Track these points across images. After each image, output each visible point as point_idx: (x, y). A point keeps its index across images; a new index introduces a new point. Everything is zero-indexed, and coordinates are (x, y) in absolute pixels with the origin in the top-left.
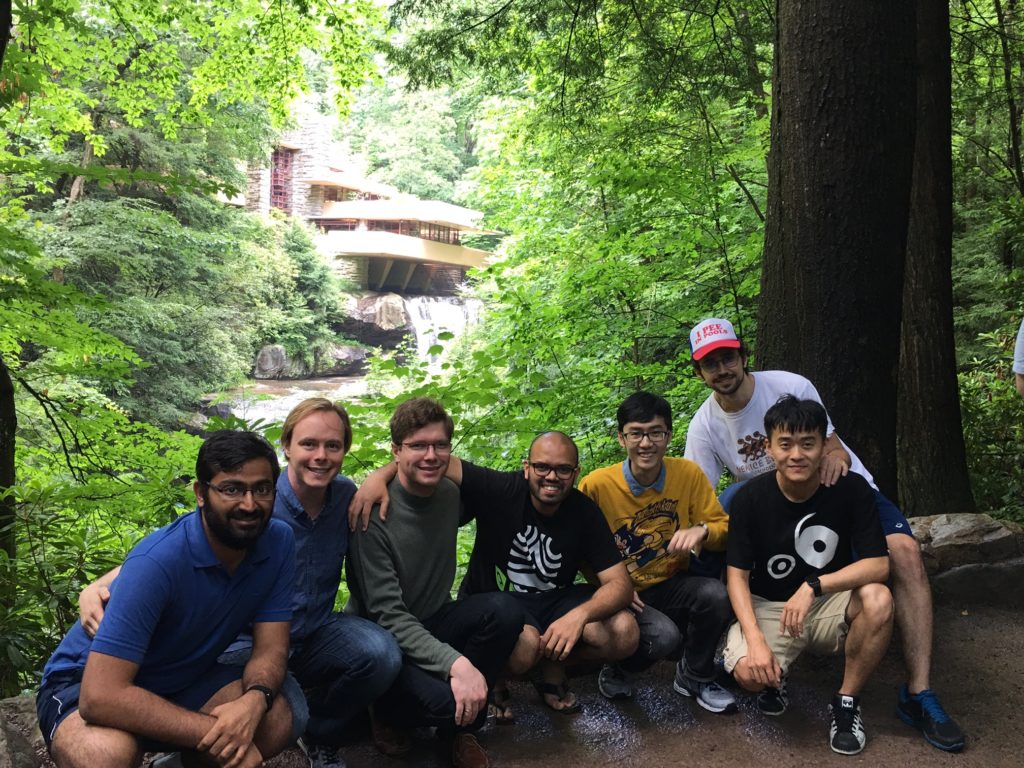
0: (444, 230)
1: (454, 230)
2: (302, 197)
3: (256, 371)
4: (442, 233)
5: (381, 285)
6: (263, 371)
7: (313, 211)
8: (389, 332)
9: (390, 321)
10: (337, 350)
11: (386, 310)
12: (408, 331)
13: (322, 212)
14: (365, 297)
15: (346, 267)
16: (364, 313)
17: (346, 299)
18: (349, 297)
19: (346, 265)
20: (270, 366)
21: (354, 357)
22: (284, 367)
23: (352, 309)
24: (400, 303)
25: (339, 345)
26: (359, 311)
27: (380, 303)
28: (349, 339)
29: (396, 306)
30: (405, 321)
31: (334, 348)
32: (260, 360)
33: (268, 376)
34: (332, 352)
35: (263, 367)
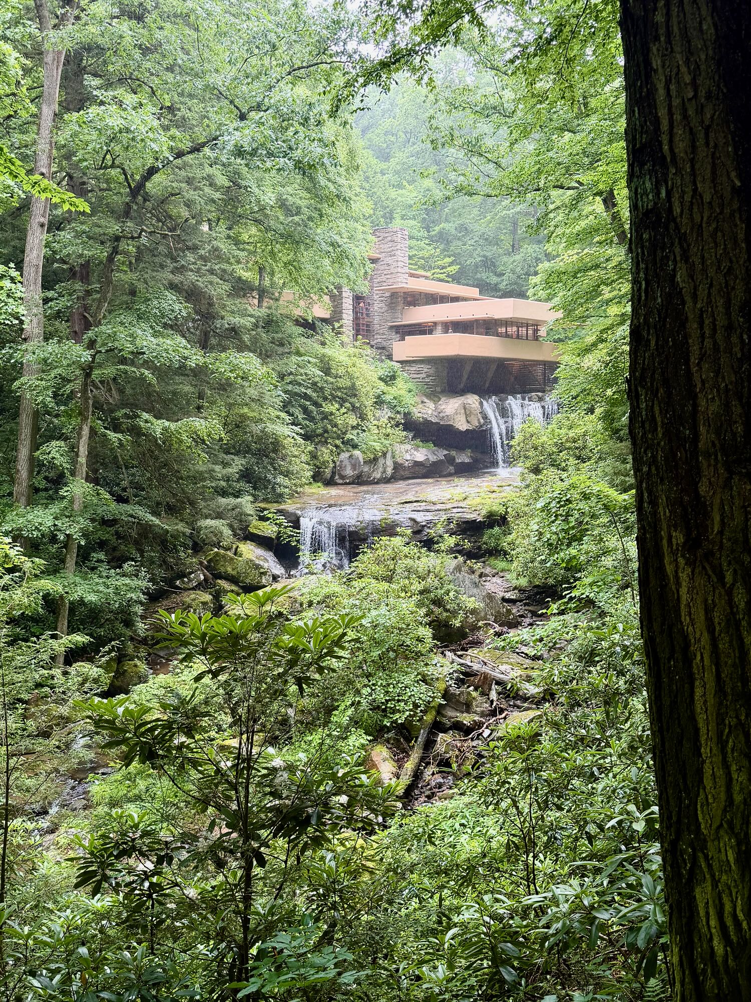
0: (521, 327)
1: (532, 325)
2: (383, 305)
3: (337, 477)
4: (520, 329)
5: (462, 386)
6: (342, 477)
7: (394, 319)
8: (467, 431)
9: (468, 422)
10: (415, 453)
11: (463, 411)
12: (486, 430)
13: (402, 318)
14: (443, 399)
15: (426, 370)
16: (441, 415)
17: (422, 402)
18: (426, 400)
19: (425, 368)
20: (349, 472)
21: (433, 458)
22: (362, 472)
23: (430, 412)
24: (477, 403)
25: (417, 448)
26: (436, 414)
27: (457, 405)
28: (427, 441)
29: (473, 406)
30: (482, 421)
31: (413, 451)
32: (339, 466)
33: (348, 481)
34: (411, 455)
35: (342, 473)
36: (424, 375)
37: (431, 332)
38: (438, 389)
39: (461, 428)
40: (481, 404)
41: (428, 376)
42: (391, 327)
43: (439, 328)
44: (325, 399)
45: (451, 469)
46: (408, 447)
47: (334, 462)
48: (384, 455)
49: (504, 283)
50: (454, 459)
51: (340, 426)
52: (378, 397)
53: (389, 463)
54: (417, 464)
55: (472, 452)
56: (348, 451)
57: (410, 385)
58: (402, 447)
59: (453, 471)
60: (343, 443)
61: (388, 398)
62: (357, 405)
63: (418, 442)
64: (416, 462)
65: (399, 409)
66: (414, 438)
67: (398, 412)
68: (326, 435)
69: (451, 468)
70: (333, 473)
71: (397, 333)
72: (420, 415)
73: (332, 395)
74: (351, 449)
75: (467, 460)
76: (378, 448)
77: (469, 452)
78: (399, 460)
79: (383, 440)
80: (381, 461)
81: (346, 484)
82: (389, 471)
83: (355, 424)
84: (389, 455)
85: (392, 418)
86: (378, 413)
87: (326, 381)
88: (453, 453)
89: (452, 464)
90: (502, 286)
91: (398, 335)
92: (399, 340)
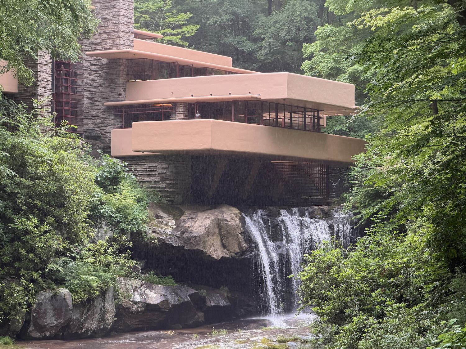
0: (297, 112)
1: (313, 110)
2: (96, 76)
3: (31, 328)
4: (294, 115)
6: (40, 328)
7: (113, 96)
9: (224, 246)
10: (148, 291)
11: (216, 231)
12: (250, 260)
13: (124, 96)
14: (187, 213)
15: (160, 170)
16: (186, 236)
17: (158, 217)
18: (162, 214)
19: (159, 168)
20: (51, 320)
21: (173, 300)
22: (70, 320)
23: (169, 231)
24: (237, 220)
25: (149, 285)
26: (178, 234)
27: (208, 222)
28: (164, 275)
29: (232, 223)
30: (244, 245)
31: (144, 289)
32: (37, 311)
33: (48, 334)
34: (141, 295)
35: (40, 322)
36: (157, 178)
37: (168, 117)
38: (179, 198)
39: (214, 256)
40: (243, 221)
41: (163, 179)
42: (109, 108)
43: (180, 111)
44: (17, 210)
45: (200, 316)
46: (137, 282)
47: (29, 305)
48: (103, 294)
49: (263, 52)
50: (204, 300)
51: (39, 251)
52: (94, 208)
53: (110, 306)
54: (149, 308)
55: (230, 290)
56: (50, 288)
57: (139, 192)
58: (129, 282)
59: (202, 319)
60: (42, 276)
61: (108, 210)
62: (65, 220)
63: (151, 275)
64: (149, 305)
65: (124, 226)
66: (145, 270)
67: (123, 231)
68: (17, 264)
69: (201, 314)
70: (27, 323)
71: (116, 116)
72: (154, 235)
73: (27, 204)
74: (54, 286)
75: (223, 303)
76: (94, 284)
77: (225, 291)
78: (124, 302)
79: (101, 273)
80: (98, 304)
81: (46, 338)
82: (110, 318)
83: (61, 247)
84: (109, 296)
85: (115, 240)
86: (93, 232)
87: (19, 184)
88: (203, 292)
89: (200, 309)
90: (260, 55)
91: (119, 120)
92: (121, 127)
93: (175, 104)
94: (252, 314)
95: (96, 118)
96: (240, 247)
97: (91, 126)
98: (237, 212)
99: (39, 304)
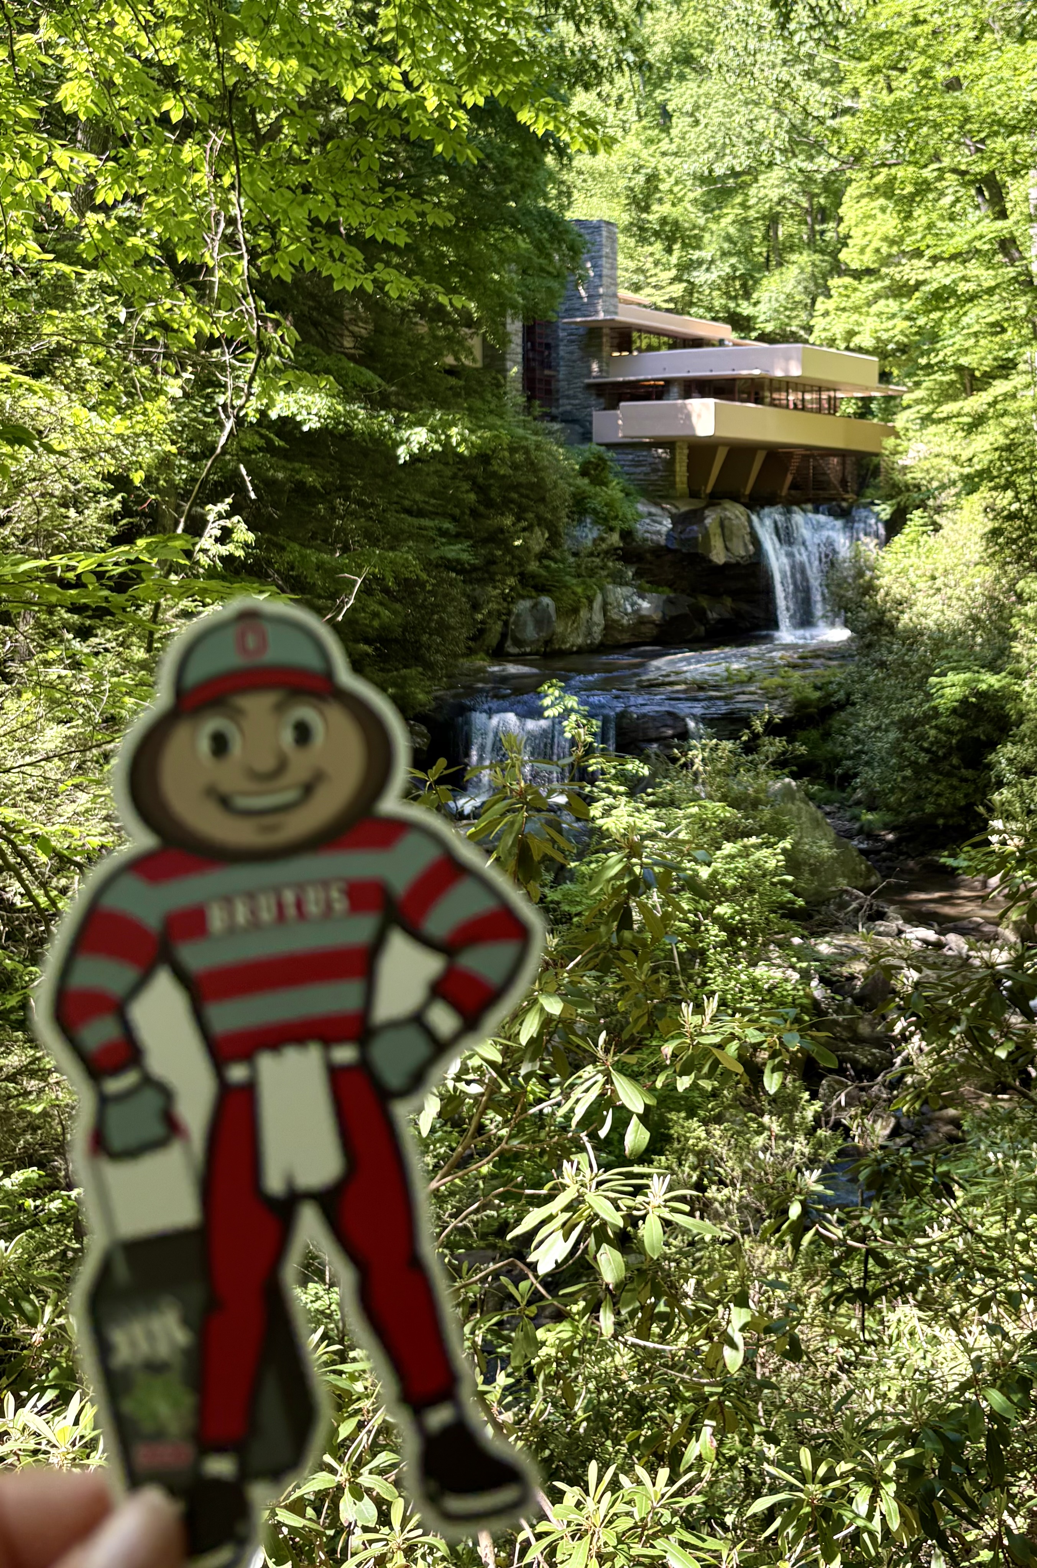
2: (574, 347)
3: (509, 643)
4: (808, 396)
5: (709, 489)
6: (518, 643)
8: (726, 565)
9: (728, 549)
10: (640, 601)
11: (719, 530)
12: (757, 566)
13: (607, 372)
15: (651, 461)
16: (683, 536)
17: (650, 514)
18: (654, 511)
20: (530, 632)
21: (669, 611)
22: (553, 633)
24: (742, 518)
25: (642, 593)
26: (675, 535)
27: (709, 520)
28: (658, 582)
29: (736, 521)
30: (750, 548)
31: (635, 598)
32: (514, 623)
33: (528, 650)
34: (632, 605)
35: (519, 635)
36: (647, 469)
37: (659, 397)
38: (674, 493)
39: (716, 561)
40: (749, 519)
42: (589, 387)
45: (700, 629)
46: (628, 590)
48: (590, 603)
50: (705, 611)
53: (598, 617)
54: (642, 620)
55: (733, 600)
56: (530, 597)
57: (626, 485)
58: (619, 590)
60: (521, 582)
63: (644, 582)
65: (613, 523)
66: (636, 575)
67: (612, 529)
70: (504, 636)
71: (599, 395)
72: (646, 536)
74: (534, 594)
75: (725, 615)
76: (580, 592)
77: (728, 601)
78: (614, 615)
80: (584, 614)
81: (524, 654)
82: (598, 632)
84: (598, 605)
88: (702, 602)
89: (700, 622)
91: (602, 400)
92: (605, 409)
93: (668, 382)
94: (759, 628)
95: (575, 397)
96: (747, 550)
97: (569, 408)
98: (742, 509)
99: (518, 615)
